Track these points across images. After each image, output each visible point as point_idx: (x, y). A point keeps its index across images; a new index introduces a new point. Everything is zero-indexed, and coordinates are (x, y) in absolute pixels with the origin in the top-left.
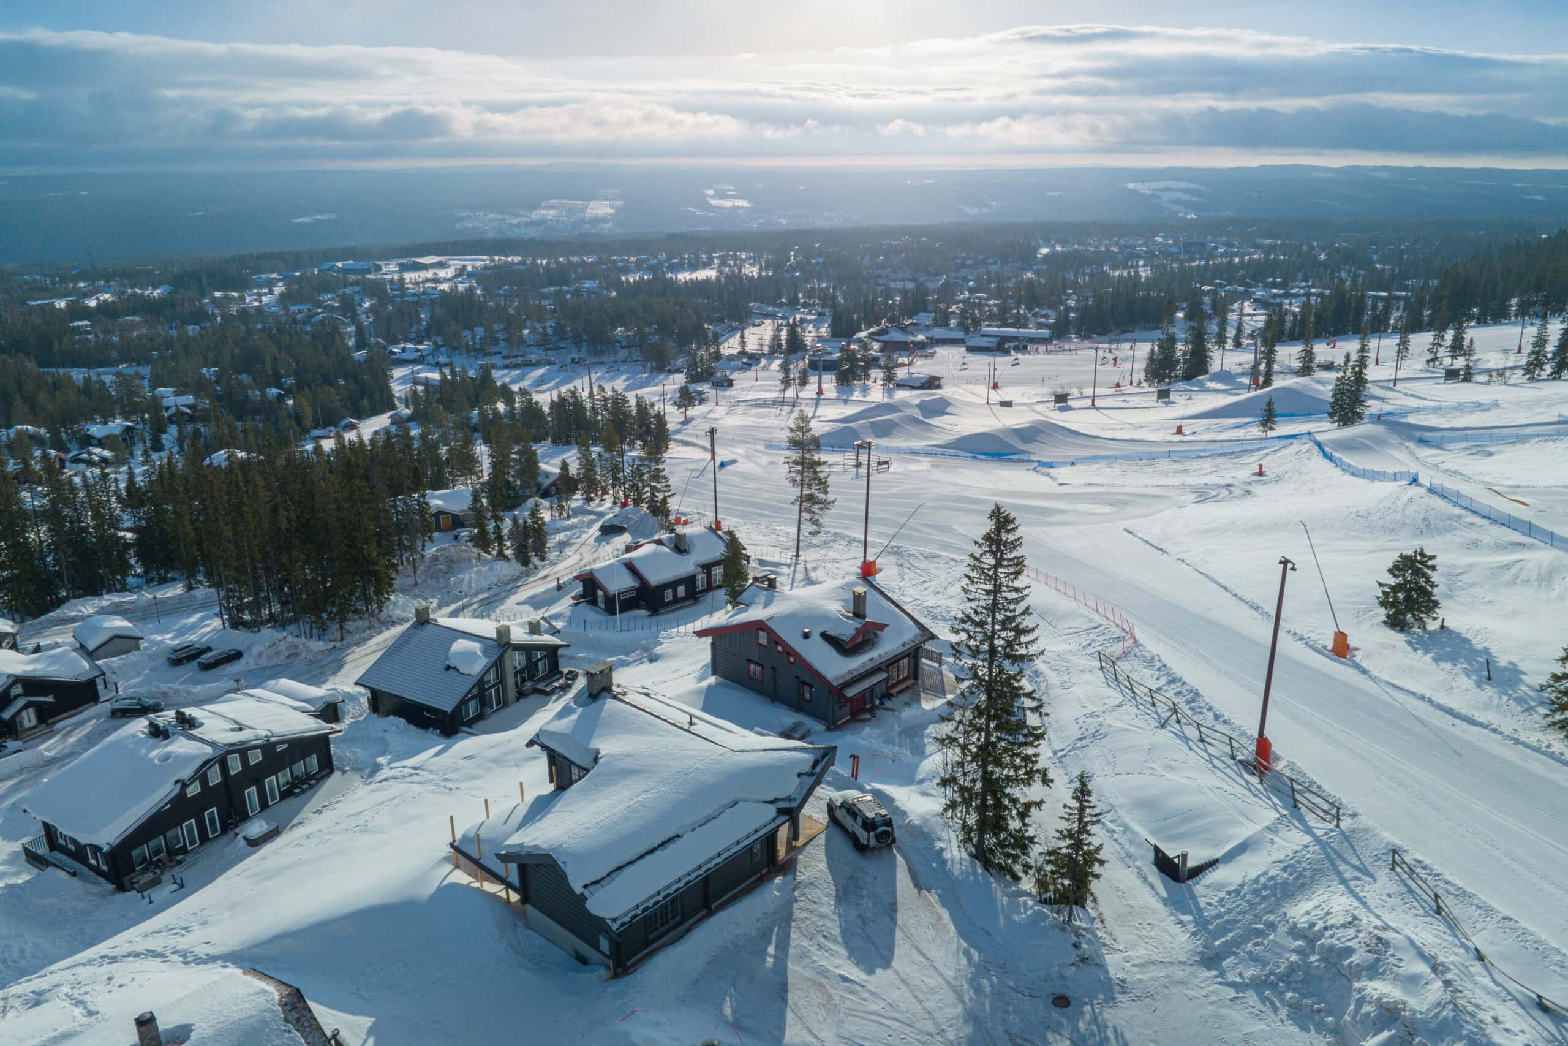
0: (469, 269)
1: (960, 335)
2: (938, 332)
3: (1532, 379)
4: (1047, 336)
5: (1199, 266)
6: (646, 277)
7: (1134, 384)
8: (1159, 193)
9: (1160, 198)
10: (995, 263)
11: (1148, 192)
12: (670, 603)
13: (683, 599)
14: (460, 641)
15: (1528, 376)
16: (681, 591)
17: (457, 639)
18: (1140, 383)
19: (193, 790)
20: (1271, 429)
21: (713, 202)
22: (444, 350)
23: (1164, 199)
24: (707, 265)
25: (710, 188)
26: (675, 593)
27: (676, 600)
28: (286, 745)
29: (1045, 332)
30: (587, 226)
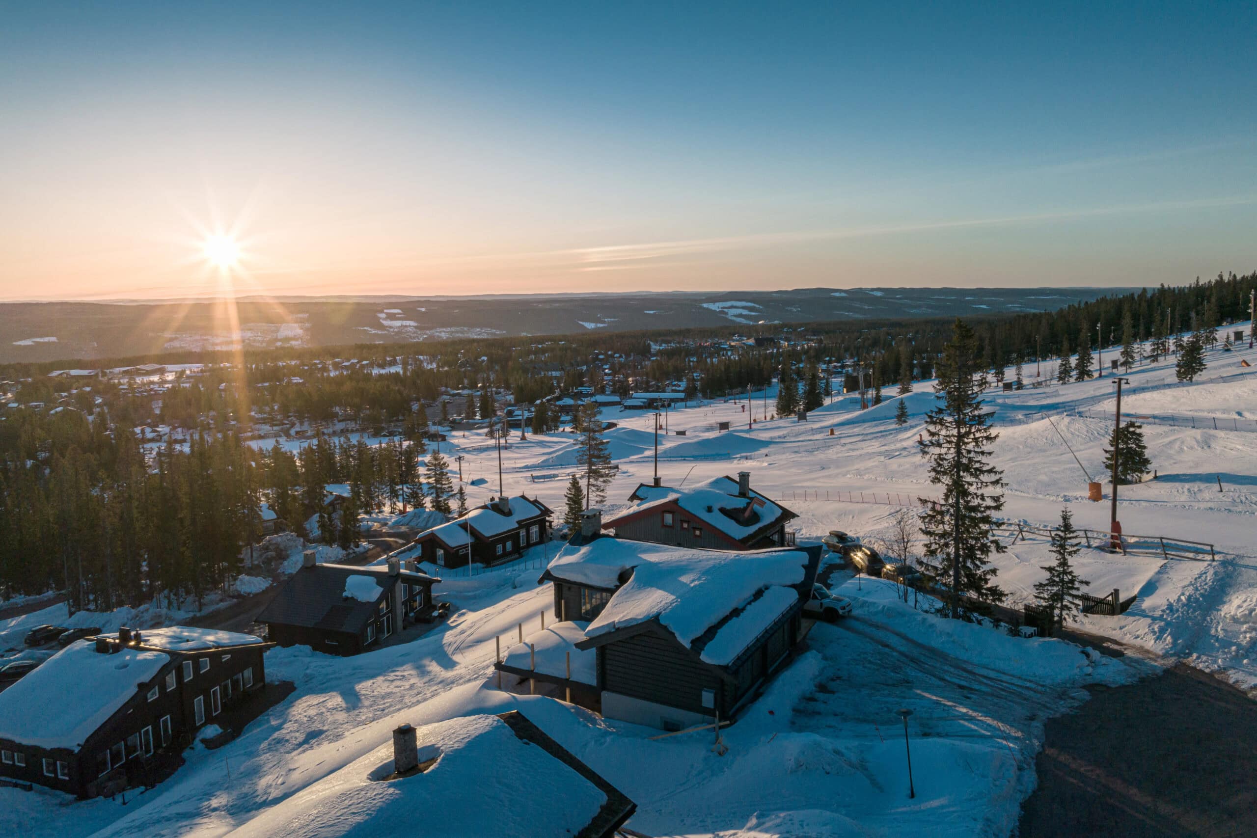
0: (188, 372)
1: (617, 399)
2: (600, 398)
3: (1064, 383)
4: (683, 397)
5: (772, 353)
6: (345, 373)
7: (768, 418)
8: (726, 310)
9: (727, 313)
10: (621, 357)
11: (718, 310)
12: (501, 556)
13: (510, 553)
14: (351, 576)
15: (1061, 382)
16: (509, 545)
17: (348, 576)
18: (773, 417)
19: (153, 696)
20: (905, 422)
21: (386, 323)
22: (179, 430)
23: (730, 314)
24: (393, 363)
25: (382, 312)
26: (504, 548)
27: (505, 554)
28: (229, 656)
29: (682, 395)
30: (279, 344)
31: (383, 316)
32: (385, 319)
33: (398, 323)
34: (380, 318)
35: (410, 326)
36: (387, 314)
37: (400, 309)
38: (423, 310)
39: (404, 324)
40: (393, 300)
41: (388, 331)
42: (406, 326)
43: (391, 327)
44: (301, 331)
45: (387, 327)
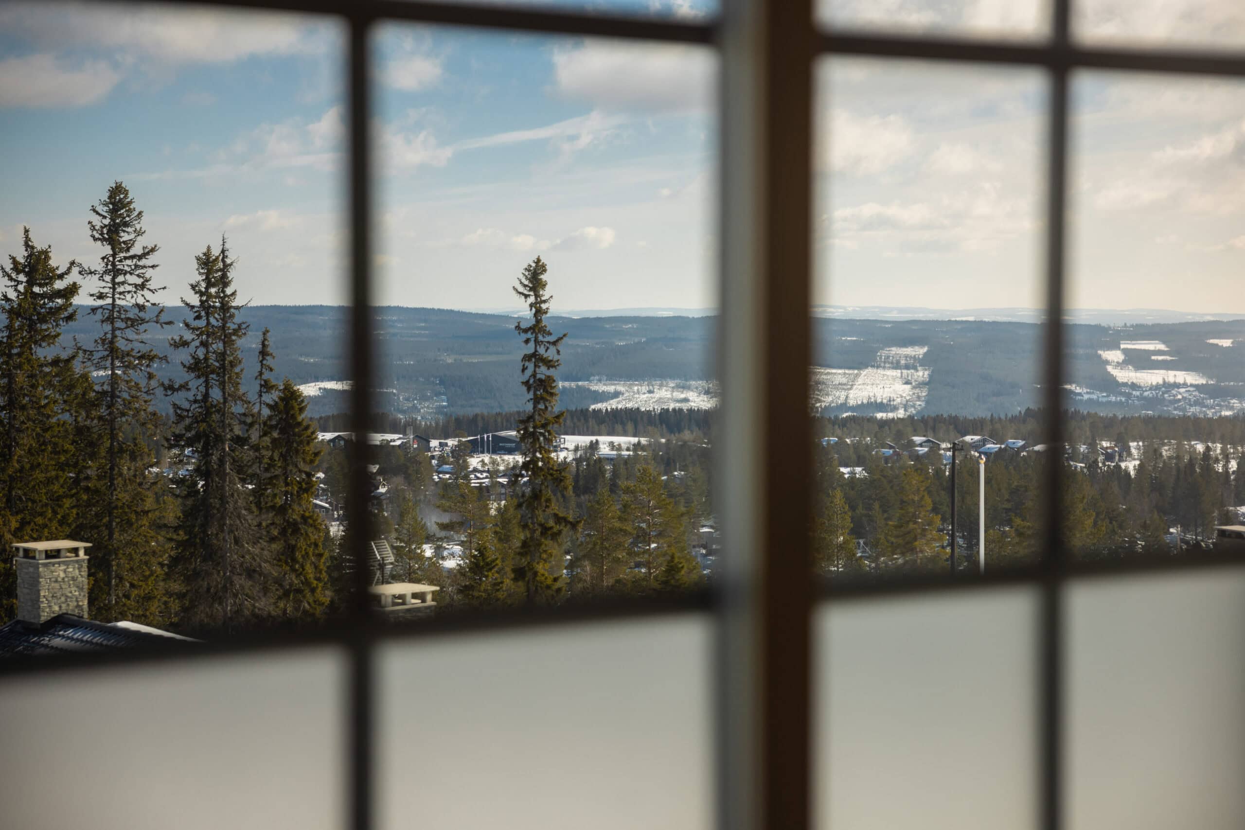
31: (1114, 356)
32: (1120, 365)
33: (1152, 378)
34: (1107, 362)
35: (1185, 385)
36: (1125, 352)
37: (1164, 342)
38: (1226, 343)
39: (1171, 380)
40: (1149, 320)
41: (1128, 396)
42: (1177, 385)
43: (1134, 386)
44: (908, 387)
45: (1125, 384)
